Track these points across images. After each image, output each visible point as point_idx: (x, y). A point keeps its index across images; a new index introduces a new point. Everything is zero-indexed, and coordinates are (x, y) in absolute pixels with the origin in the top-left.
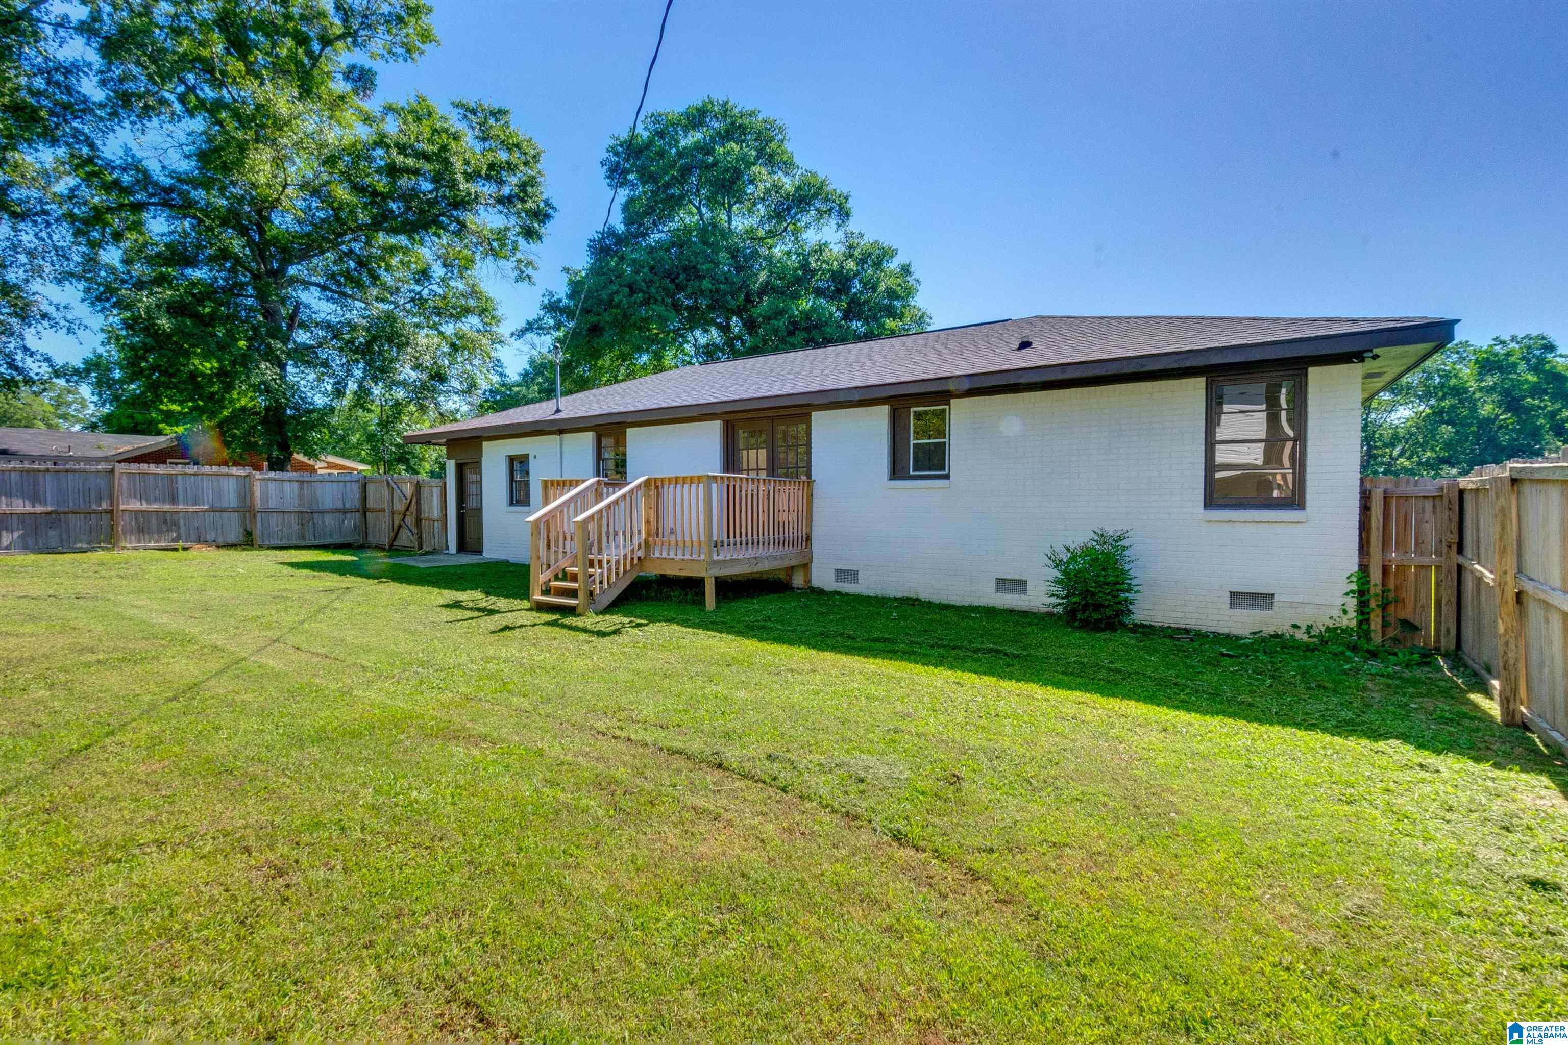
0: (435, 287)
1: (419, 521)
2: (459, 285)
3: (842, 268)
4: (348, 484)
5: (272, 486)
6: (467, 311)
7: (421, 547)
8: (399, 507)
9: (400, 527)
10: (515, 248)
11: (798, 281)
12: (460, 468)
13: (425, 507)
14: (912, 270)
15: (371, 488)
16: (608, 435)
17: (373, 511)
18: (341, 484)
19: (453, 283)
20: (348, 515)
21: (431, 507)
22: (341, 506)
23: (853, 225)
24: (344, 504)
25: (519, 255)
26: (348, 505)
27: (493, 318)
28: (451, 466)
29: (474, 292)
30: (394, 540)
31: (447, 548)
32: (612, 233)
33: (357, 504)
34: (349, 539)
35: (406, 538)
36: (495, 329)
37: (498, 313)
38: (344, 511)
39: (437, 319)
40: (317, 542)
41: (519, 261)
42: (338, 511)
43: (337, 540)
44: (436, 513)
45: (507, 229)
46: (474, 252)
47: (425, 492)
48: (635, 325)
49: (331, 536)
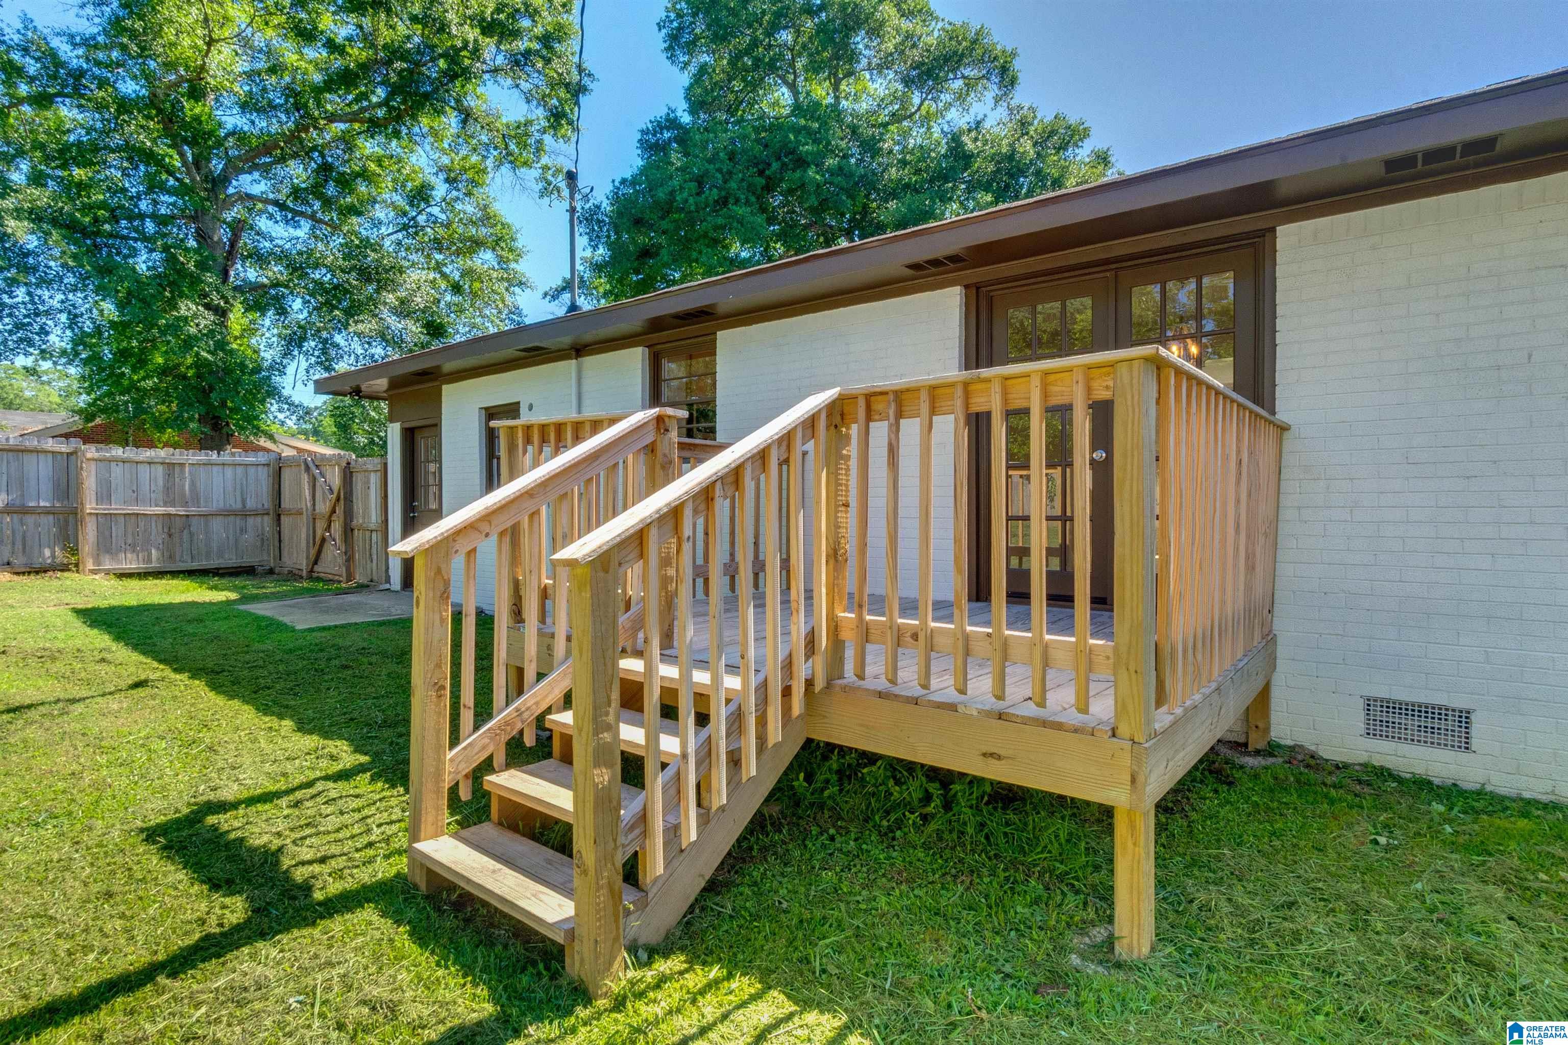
0: (435, 210)
1: (348, 531)
2: (468, 208)
3: (1014, 150)
4: (252, 470)
5: (117, 471)
6: (477, 244)
7: (350, 577)
8: (323, 507)
9: (323, 540)
10: (539, 149)
11: (943, 176)
12: (409, 436)
13: (358, 506)
14: (1112, 159)
15: (286, 475)
16: (674, 355)
17: (289, 513)
18: (240, 470)
19: (459, 206)
20: (251, 521)
21: (366, 508)
22: (239, 506)
23: (1021, 97)
24: (244, 501)
25: (545, 160)
26: (251, 504)
27: (511, 250)
28: (394, 432)
29: (487, 218)
30: (316, 562)
31: (388, 581)
32: (671, 123)
33: (267, 502)
34: (247, 560)
35: (333, 558)
36: (513, 265)
37: (519, 244)
38: (244, 514)
39: (439, 257)
40: (195, 565)
41: (545, 168)
42: (227, 513)
43: (231, 560)
44: (374, 518)
45: (528, 123)
46: (485, 157)
47: (358, 480)
48: (705, 235)
49: (220, 554)
